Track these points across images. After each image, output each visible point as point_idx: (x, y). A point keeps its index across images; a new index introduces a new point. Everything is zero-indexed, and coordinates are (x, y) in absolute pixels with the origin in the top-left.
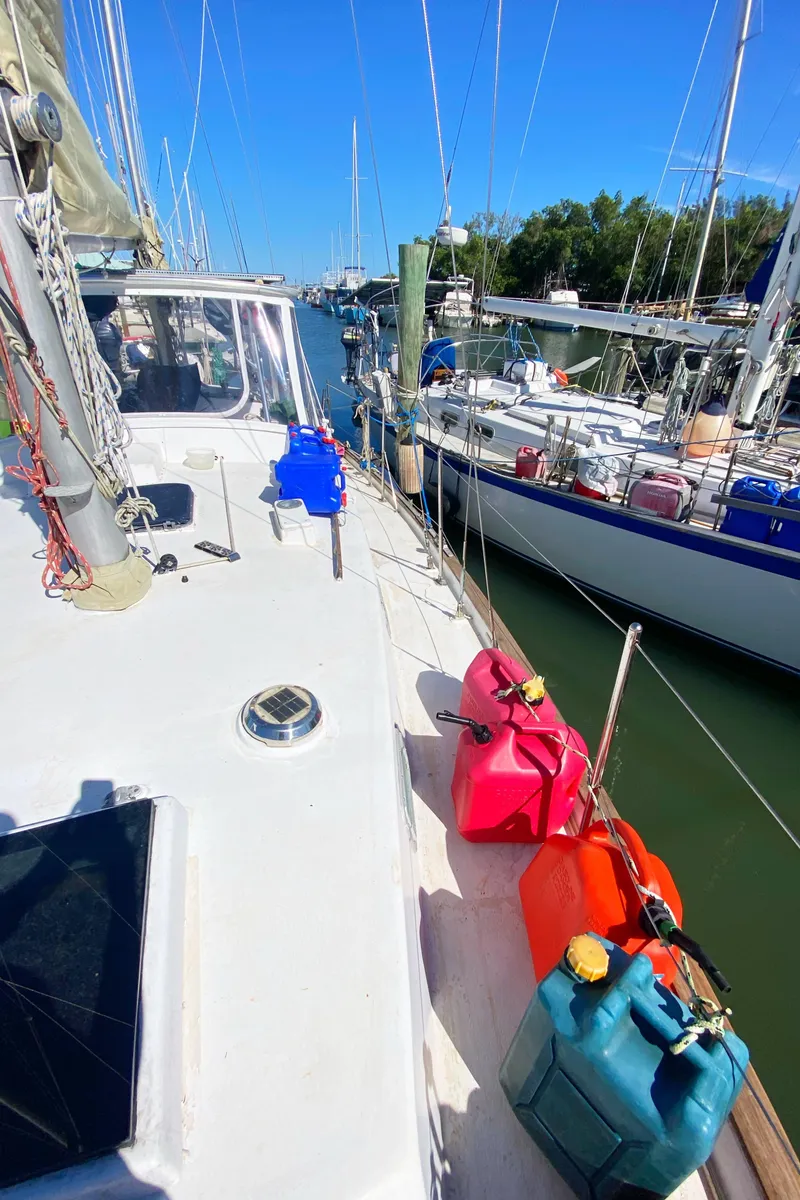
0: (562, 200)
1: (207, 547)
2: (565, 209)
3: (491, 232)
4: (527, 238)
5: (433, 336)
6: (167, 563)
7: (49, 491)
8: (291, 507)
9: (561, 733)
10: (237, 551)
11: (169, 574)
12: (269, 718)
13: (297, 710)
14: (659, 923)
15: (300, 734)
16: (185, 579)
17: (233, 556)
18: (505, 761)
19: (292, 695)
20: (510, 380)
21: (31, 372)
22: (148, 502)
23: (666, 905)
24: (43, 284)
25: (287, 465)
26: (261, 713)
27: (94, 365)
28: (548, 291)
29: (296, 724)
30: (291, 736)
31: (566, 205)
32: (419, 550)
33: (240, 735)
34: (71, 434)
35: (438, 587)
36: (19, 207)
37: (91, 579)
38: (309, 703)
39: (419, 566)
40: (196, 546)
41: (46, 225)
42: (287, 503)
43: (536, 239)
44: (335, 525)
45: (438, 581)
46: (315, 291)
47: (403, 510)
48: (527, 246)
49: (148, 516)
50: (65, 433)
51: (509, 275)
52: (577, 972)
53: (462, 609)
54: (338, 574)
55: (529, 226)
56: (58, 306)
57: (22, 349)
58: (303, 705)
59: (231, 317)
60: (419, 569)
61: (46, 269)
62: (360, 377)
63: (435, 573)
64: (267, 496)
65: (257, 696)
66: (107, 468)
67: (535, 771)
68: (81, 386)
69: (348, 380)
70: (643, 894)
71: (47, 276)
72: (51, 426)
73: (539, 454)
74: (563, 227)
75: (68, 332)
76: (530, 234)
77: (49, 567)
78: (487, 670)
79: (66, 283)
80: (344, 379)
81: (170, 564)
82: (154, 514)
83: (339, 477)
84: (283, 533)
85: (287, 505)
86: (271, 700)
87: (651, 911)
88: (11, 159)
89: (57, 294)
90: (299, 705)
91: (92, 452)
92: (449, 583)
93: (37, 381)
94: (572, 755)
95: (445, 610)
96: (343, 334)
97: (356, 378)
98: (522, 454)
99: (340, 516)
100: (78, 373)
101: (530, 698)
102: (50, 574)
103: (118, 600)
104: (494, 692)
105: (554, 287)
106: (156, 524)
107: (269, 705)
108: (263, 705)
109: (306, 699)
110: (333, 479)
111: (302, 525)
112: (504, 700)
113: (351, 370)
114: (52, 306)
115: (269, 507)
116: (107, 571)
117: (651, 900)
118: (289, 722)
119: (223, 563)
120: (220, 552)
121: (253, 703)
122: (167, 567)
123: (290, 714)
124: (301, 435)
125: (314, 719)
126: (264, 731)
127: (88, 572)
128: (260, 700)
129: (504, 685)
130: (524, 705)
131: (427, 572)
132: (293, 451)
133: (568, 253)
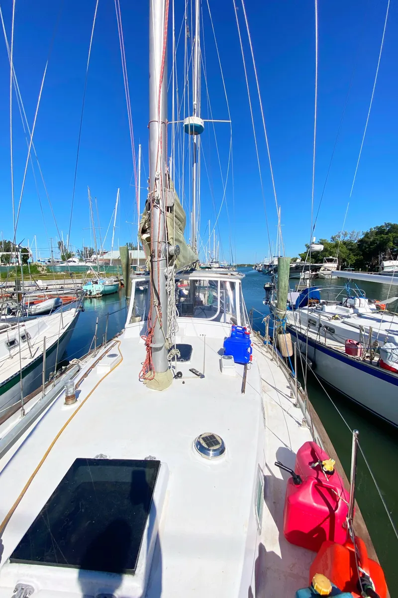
0: (385, 223)
1: (194, 371)
2: (387, 226)
3: (346, 239)
4: (366, 239)
5: (310, 285)
6: (179, 375)
7: (151, 345)
8: (228, 359)
9: (338, 490)
10: (205, 375)
11: (179, 379)
12: (204, 445)
13: (216, 445)
14: (364, 585)
15: (215, 455)
16: (183, 383)
17: (203, 376)
18: (307, 497)
19: (215, 438)
20: (346, 306)
21: (157, 310)
22: (178, 351)
23: (371, 580)
24: (166, 288)
25: (229, 342)
26: (202, 441)
27: (173, 308)
28: (381, 261)
29: (214, 450)
30: (211, 455)
31: (387, 225)
32: (288, 387)
33: (193, 450)
34: (162, 328)
35: (295, 408)
36: (165, 270)
37: (154, 376)
38: (221, 443)
39: (286, 395)
40: (190, 370)
41: (171, 274)
42: (226, 357)
43: (371, 240)
44: (246, 369)
45: (295, 405)
46: (260, 265)
47: (282, 366)
48: (367, 243)
49: (177, 356)
50: (161, 328)
51: (357, 255)
52: (315, 588)
53: (305, 421)
54: (243, 391)
55: (367, 235)
56: (168, 293)
57: (157, 305)
58: (219, 443)
59: (217, 285)
60: (286, 397)
61: (168, 285)
62: (272, 302)
63: (294, 401)
64: (220, 353)
65: (201, 435)
66: (169, 339)
67: (326, 509)
68: (168, 314)
69: (266, 303)
70: (360, 571)
71: (168, 286)
72: (158, 326)
73: (358, 344)
74: (387, 233)
75: (169, 299)
76: (368, 237)
77: (142, 370)
78: (309, 452)
79: (172, 287)
80: (264, 302)
81: (180, 375)
82: (179, 355)
83: (249, 348)
84: (223, 369)
85: (226, 358)
86: (206, 437)
87: (361, 580)
88: (167, 259)
89: (169, 290)
90: (217, 443)
91: (166, 334)
92: (301, 407)
93: (158, 313)
94: (343, 503)
95: (297, 420)
96: (265, 285)
97: (270, 302)
98: (348, 342)
99: (248, 365)
100: (168, 310)
101: (325, 468)
102: (142, 373)
103: (161, 386)
104: (310, 464)
105: (385, 259)
106: (178, 359)
107: (205, 439)
108: (203, 438)
109: (220, 442)
110: (247, 349)
111: (232, 368)
112: (314, 468)
113: (268, 299)
114: (167, 293)
115: (219, 357)
116: (160, 374)
117: (364, 575)
118: (212, 448)
119: (199, 378)
120: (198, 374)
121: (199, 438)
122: (178, 377)
123: (213, 446)
124: (236, 330)
125: (222, 451)
126: (202, 450)
127: (154, 373)
128: (202, 437)
129: (316, 460)
130: (322, 472)
131: (290, 399)
132: (232, 336)
133: (391, 244)
